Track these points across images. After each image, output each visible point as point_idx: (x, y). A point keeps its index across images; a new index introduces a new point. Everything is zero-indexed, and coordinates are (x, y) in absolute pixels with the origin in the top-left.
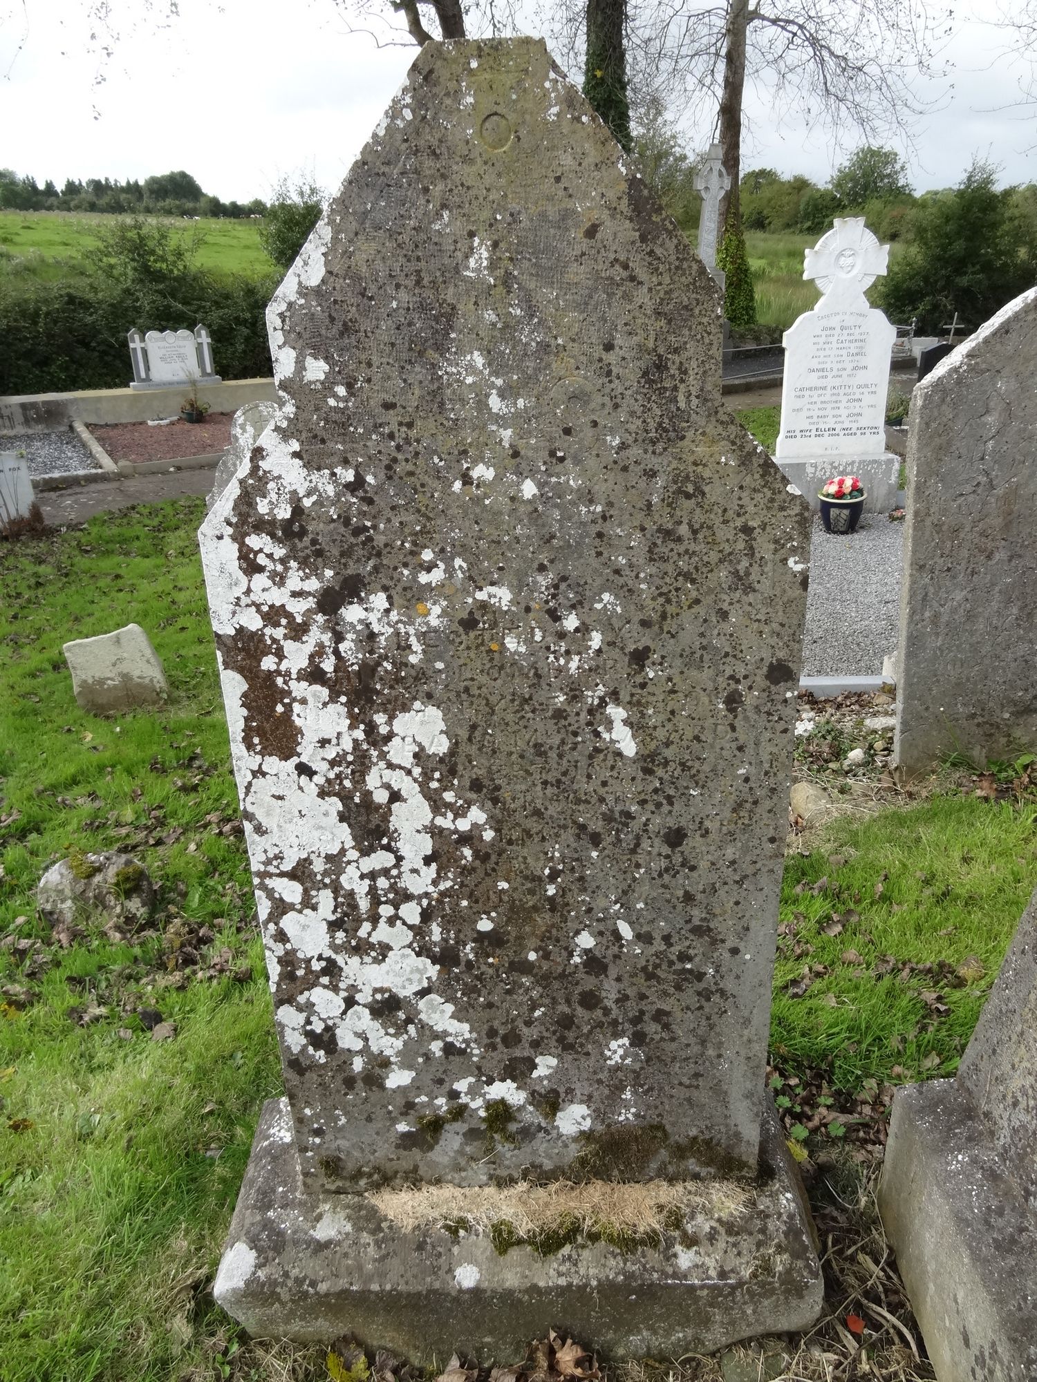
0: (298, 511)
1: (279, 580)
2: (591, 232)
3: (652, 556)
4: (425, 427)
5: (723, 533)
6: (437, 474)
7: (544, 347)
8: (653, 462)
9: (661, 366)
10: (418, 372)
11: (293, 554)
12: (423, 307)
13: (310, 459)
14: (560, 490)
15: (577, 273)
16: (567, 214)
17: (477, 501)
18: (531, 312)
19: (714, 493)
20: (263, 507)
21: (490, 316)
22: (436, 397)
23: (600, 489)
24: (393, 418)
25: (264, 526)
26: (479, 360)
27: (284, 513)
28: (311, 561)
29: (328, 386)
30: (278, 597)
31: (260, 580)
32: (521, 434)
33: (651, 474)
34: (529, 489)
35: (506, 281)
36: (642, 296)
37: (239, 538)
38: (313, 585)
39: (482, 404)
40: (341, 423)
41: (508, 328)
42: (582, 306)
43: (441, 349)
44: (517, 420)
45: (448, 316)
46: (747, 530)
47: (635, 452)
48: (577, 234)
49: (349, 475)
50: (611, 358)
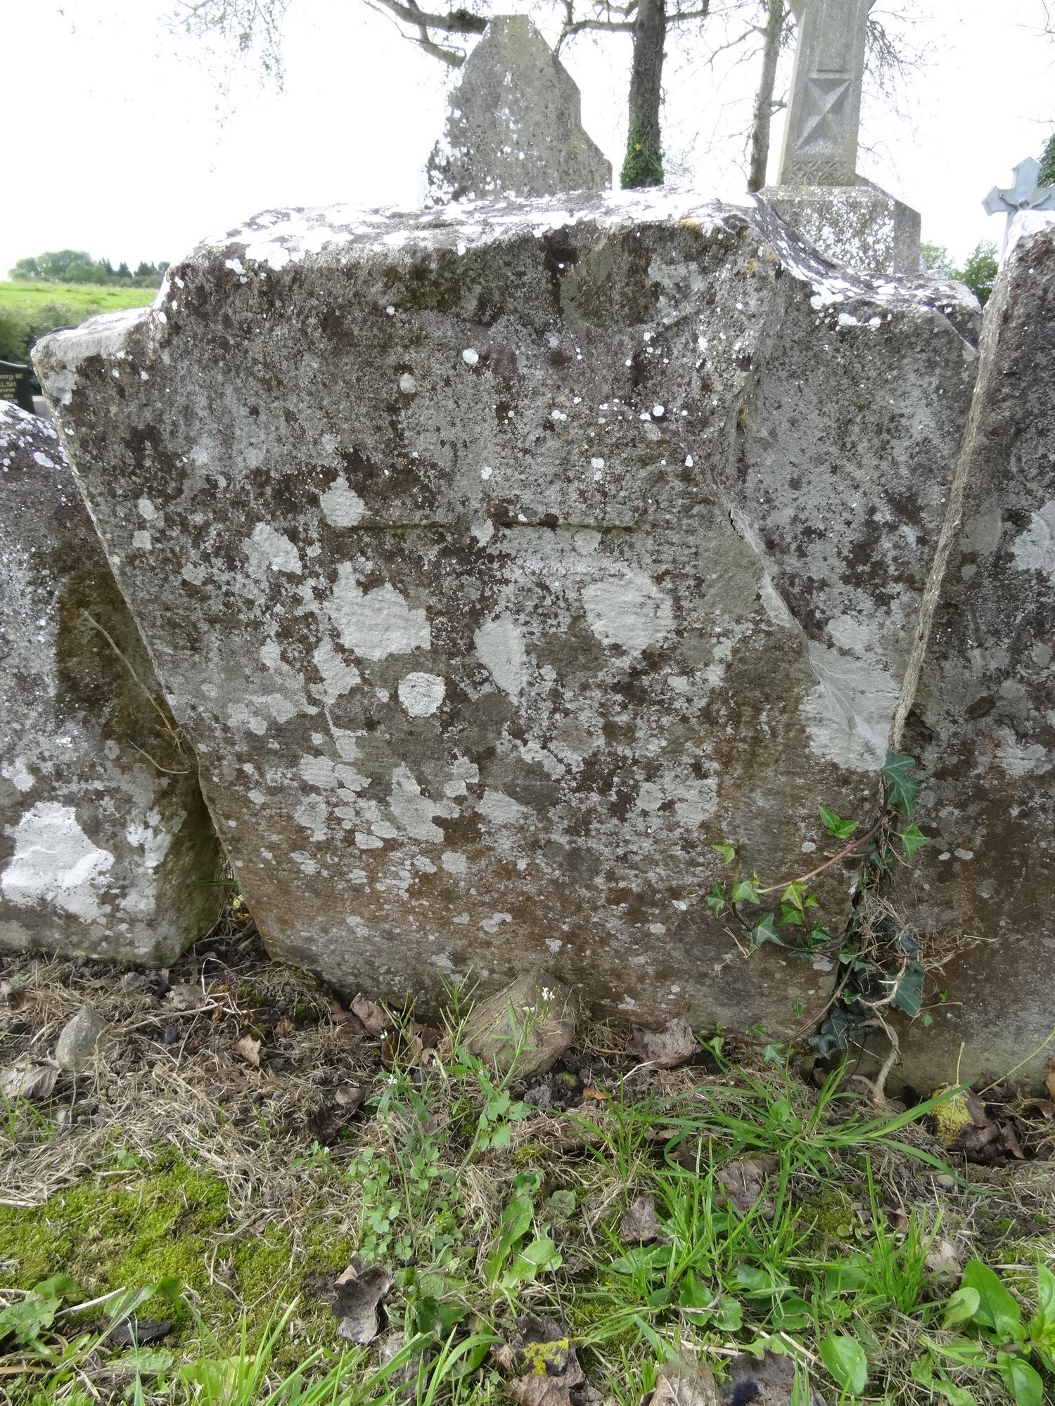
0: (448, 162)
1: (440, 187)
2: (541, 71)
3: (561, 181)
4: (490, 133)
5: (584, 173)
6: (493, 150)
7: (527, 108)
8: (561, 147)
9: (562, 114)
10: (488, 115)
11: (445, 178)
12: (491, 94)
13: (454, 144)
14: (532, 156)
15: (537, 84)
16: (534, 65)
17: (505, 160)
18: (523, 95)
19: (580, 158)
20: (437, 161)
21: (511, 97)
22: (494, 123)
23: (544, 156)
24: (480, 131)
25: (437, 168)
26: (507, 111)
27: (444, 163)
28: (451, 180)
29: (460, 120)
30: (439, 194)
31: (434, 187)
32: (520, 136)
33: (560, 151)
34: (522, 156)
35: (516, 86)
36: (557, 92)
37: (429, 172)
38: (451, 189)
39: (508, 126)
40: (463, 132)
41: (516, 101)
42: (539, 94)
43: (496, 107)
44: (519, 132)
45: (498, 97)
46: (591, 172)
47: (555, 143)
48: (537, 71)
49: (465, 150)
50: (547, 111)
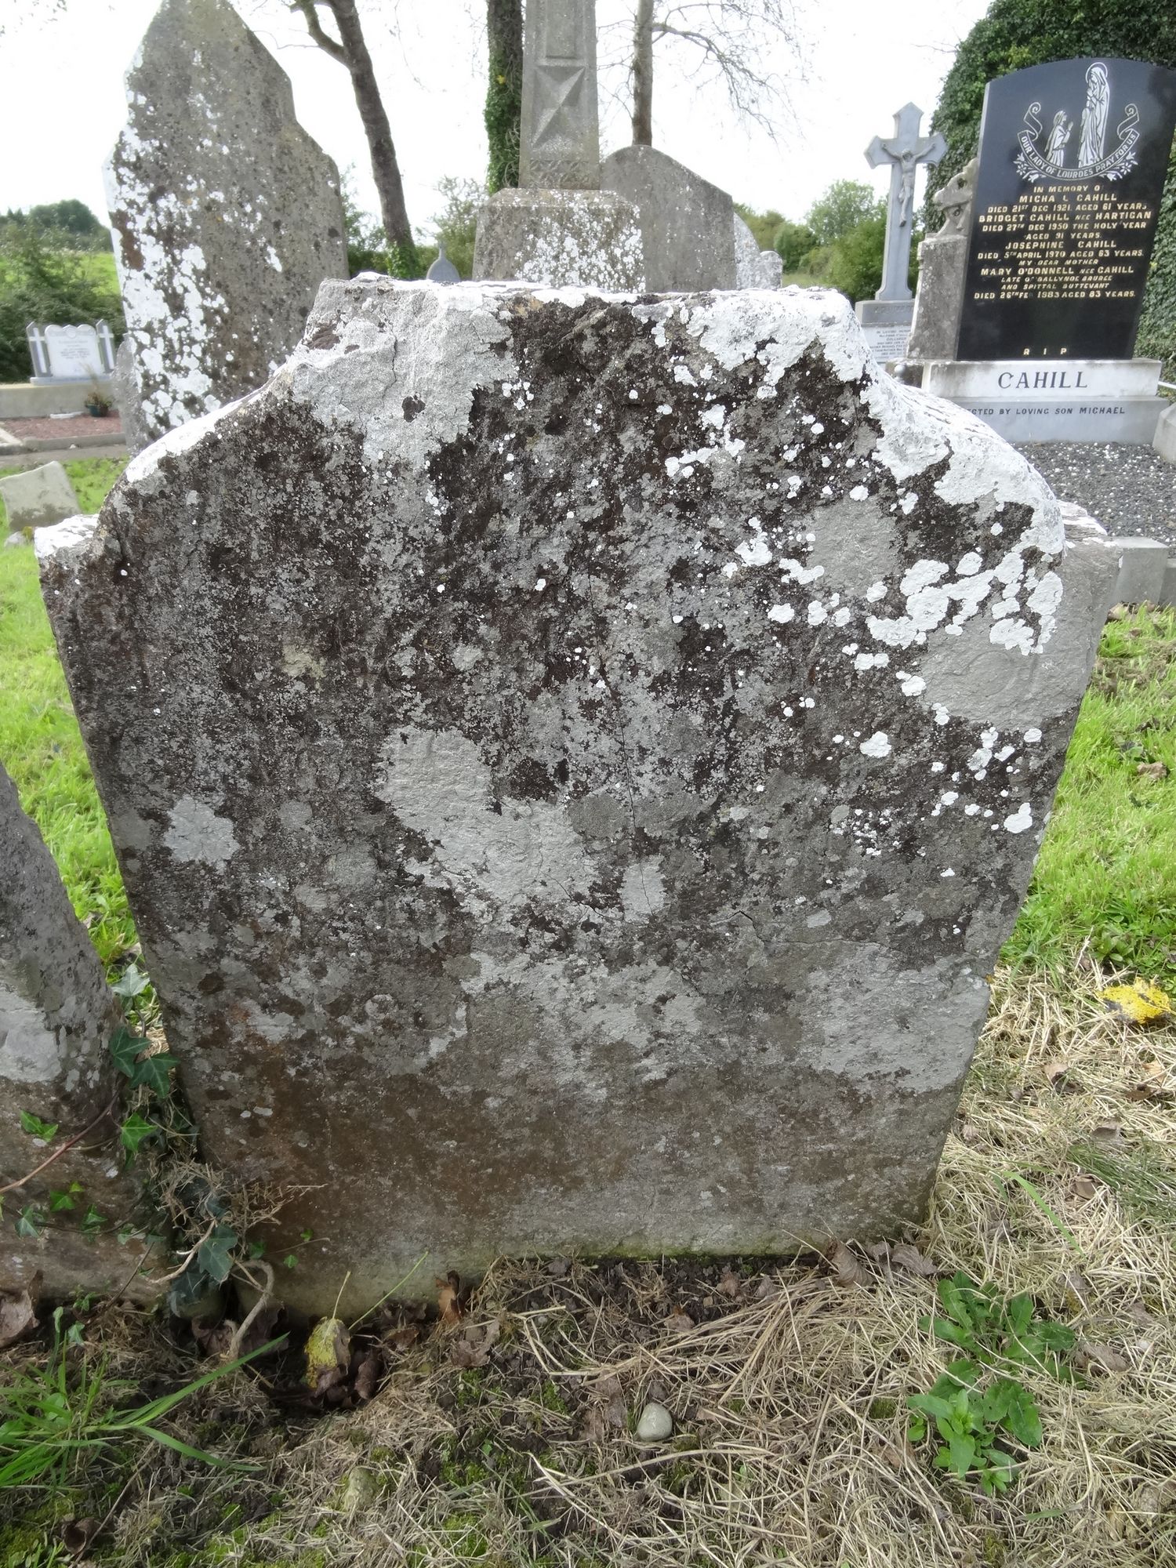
0: (138, 158)
1: (133, 188)
2: (236, 49)
3: (276, 180)
4: (184, 124)
5: (302, 170)
6: (190, 143)
7: (225, 93)
8: (271, 140)
9: (268, 101)
10: (179, 101)
11: (138, 176)
12: (179, 77)
13: (143, 135)
14: (238, 151)
15: (233, 64)
16: (227, 43)
17: (206, 155)
18: (218, 79)
19: (296, 153)
20: (124, 156)
21: (204, 80)
22: (187, 111)
23: (252, 150)
24: (171, 120)
25: (126, 164)
26: (201, 97)
27: (133, 159)
28: (144, 178)
29: (146, 106)
30: (132, 196)
31: (125, 188)
32: (220, 127)
33: (271, 145)
34: (225, 150)
35: (208, 67)
36: (258, 74)
37: (116, 169)
38: (146, 190)
39: (204, 115)
40: (152, 121)
41: (211, 85)
42: (237, 77)
43: (187, 93)
44: (219, 121)
45: (188, 80)
46: (310, 169)
47: (263, 135)
48: (231, 50)
49: (157, 143)
50: (249, 97)
